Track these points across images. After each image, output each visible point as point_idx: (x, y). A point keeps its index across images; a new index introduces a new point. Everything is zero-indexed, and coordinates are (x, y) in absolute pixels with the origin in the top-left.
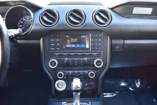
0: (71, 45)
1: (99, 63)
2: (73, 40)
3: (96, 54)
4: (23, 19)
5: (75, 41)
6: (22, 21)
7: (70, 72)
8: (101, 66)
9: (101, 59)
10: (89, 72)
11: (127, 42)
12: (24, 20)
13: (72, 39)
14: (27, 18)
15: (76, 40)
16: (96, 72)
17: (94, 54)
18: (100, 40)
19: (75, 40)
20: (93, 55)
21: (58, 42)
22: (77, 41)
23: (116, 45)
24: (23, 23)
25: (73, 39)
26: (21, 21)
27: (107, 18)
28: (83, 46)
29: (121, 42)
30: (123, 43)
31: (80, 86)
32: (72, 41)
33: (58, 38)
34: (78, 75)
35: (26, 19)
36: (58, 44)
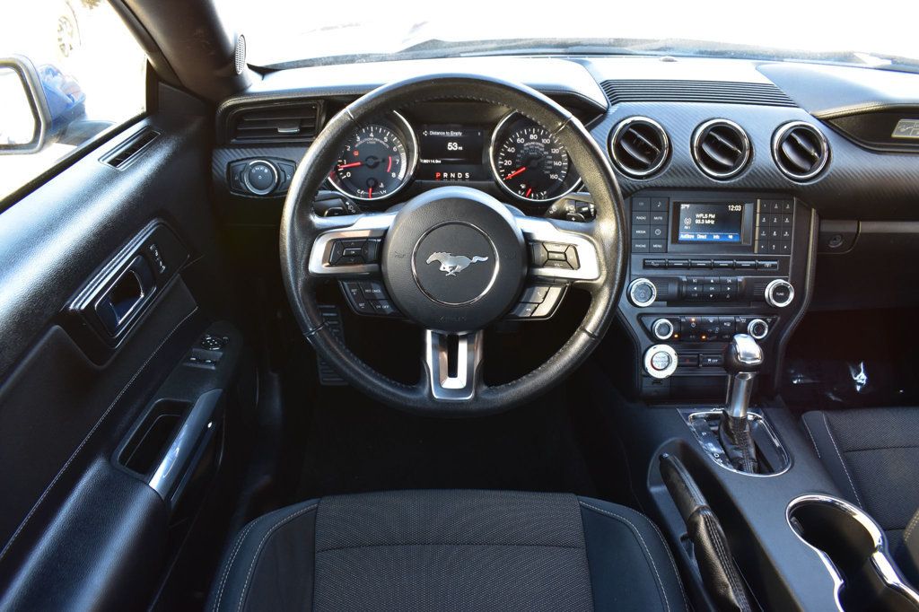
0: (696, 236)
1: (782, 294)
2: (701, 219)
3: (773, 266)
4: (515, 140)
5: (708, 222)
6: (514, 144)
7: (693, 320)
8: (788, 302)
9: (786, 280)
10: (749, 321)
11: (868, 227)
12: (519, 141)
13: (698, 216)
14: (532, 137)
15: (711, 219)
16: (769, 320)
17: (768, 264)
18: (787, 221)
19: (707, 219)
20: (763, 266)
21: (658, 225)
22: (713, 222)
23: (833, 236)
24: (517, 152)
25: (701, 215)
26: (511, 145)
27: (816, 154)
28: (731, 237)
29: (849, 227)
30: (856, 231)
31: (758, 355)
32: (698, 222)
33: (658, 212)
34: (717, 329)
35: (527, 139)
36: (658, 232)
